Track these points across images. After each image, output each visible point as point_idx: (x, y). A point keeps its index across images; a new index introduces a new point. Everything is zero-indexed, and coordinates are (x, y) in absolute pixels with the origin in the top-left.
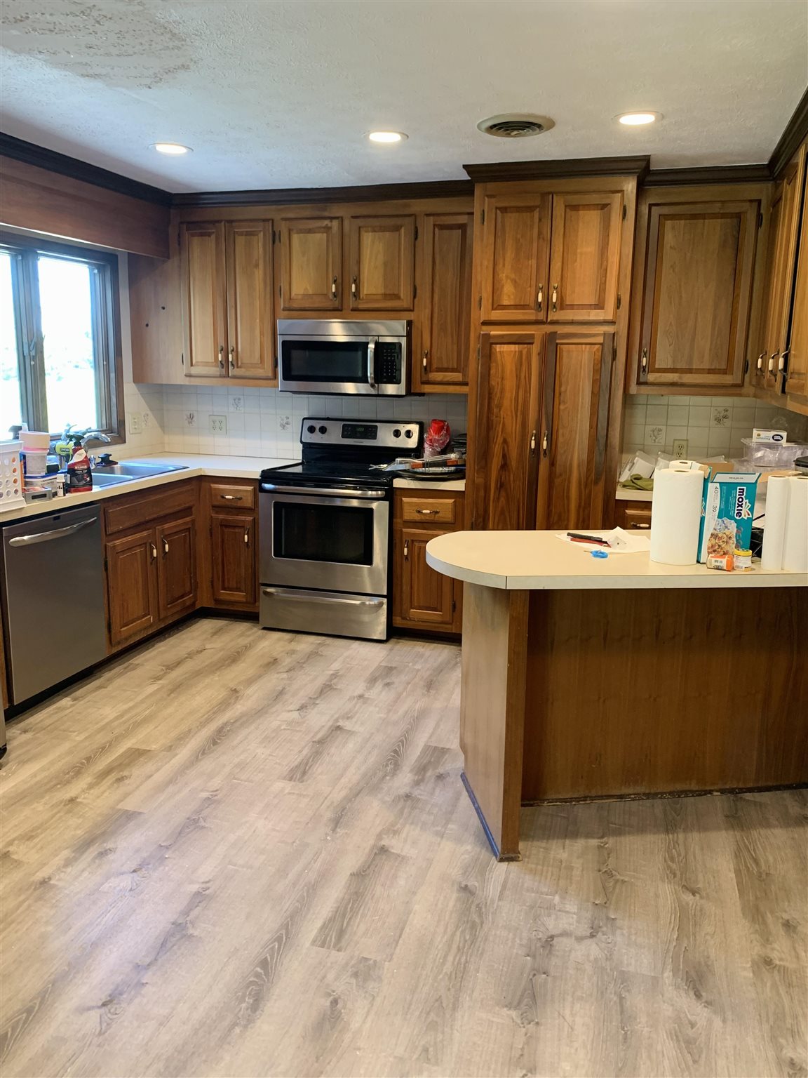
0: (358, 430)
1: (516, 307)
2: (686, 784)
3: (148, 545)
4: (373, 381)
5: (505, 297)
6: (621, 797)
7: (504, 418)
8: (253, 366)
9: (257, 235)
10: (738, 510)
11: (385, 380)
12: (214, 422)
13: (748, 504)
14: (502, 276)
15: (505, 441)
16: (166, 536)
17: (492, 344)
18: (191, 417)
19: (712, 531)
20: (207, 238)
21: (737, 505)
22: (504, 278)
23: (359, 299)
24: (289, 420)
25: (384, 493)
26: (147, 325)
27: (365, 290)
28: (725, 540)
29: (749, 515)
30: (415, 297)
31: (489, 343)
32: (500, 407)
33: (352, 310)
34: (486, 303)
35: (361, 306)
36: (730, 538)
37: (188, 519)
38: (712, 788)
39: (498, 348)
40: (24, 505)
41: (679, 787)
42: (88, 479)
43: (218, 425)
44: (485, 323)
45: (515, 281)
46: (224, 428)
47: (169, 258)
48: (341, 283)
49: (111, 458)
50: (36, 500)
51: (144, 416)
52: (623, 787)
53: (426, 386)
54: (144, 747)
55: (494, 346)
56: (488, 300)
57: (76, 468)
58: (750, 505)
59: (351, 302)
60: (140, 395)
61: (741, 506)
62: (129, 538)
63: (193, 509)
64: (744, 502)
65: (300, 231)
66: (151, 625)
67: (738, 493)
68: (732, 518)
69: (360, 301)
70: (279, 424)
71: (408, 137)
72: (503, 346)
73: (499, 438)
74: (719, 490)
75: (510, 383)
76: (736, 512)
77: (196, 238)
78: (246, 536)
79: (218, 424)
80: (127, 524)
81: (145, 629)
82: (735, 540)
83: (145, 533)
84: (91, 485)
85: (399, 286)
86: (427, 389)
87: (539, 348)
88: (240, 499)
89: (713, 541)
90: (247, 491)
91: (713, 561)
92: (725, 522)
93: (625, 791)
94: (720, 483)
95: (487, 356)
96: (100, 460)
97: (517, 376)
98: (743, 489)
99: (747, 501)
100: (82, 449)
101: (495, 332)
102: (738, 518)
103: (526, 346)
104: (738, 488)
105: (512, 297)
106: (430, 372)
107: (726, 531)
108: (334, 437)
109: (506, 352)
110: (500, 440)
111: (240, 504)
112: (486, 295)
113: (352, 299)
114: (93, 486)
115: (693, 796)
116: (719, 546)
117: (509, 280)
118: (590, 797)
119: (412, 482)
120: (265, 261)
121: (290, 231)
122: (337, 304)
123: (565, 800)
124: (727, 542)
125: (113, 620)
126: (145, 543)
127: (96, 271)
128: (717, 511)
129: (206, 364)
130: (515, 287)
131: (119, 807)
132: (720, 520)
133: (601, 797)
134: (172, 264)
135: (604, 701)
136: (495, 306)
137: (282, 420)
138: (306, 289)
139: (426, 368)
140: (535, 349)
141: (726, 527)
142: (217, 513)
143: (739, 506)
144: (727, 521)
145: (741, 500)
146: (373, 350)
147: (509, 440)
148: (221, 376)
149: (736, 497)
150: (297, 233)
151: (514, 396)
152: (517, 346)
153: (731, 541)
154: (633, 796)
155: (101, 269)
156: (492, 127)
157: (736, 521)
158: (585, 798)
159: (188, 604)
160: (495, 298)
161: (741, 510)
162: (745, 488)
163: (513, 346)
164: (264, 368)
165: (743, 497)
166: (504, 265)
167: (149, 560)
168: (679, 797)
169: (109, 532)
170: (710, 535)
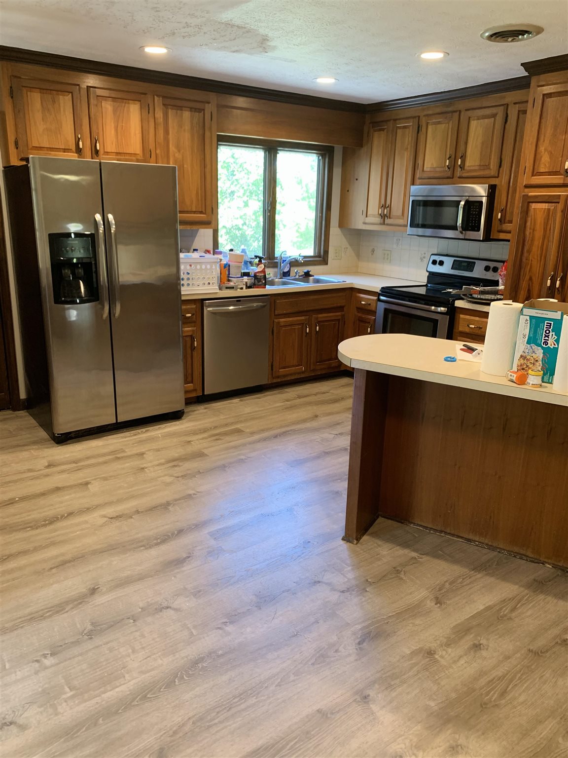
0: (463, 264)
1: (550, 173)
2: (524, 550)
3: (304, 325)
4: (461, 230)
5: (542, 166)
6: (469, 540)
7: (531, 261)
8: (398, 217)
9: (409, 128)
10: (544, 339)
11: (470, 228)
12: (384, 254)
13: (554, 336)
14: (542, 149)
15: (531, 279)
16: (319, 321)
17: (529, 202)
18: (373, 251)
19: (521, 353)
20: (382, 132)
21: (544, 336)
22: (543, 151)
23: (464, 169)
24: (425, 255)
25: (446, 309)
26: (348, 191)
27: (468, 163)
28: (532, 362)
29: (555, 345)
30: (500, 166)
31: (528, 201)
32: (529, 252)
33: (459, 178)
34: (529, 170)
35: (465, 175)
36: (537, 361)
37: (339, 313)
38: (547, 561)
39: (533, 206)
40: (218, 291)
41: (516, 549)
42: (264, 282)
43: (387, 258)
44: (526, 187)
45: (551, 153)
46: (389, 258)
47: (362, 147)
48: (453, 159)
49: (310, 273)
50: (228, 290)
51: (344, 249)
52: (471, 534)
53: (501, 234)
54: (242, 429)
55: (531, 204)
56: (530, 169)
57: (257, 274)
58: (556, 337)
59: (458, 172)
60: (342, 235)
61: (548, 337)
62: (291, 319)
63: (345, 308)
64: (551, 334)
65: (435, 123)
66: (303, 372)
67: (545, 326)
68: (540, 345)
69: (464, 171)
70: (419, 258)
71: (448, 54)
72: (537, 204)
73: (527, 276)
74: (529, 322)
75: (539, 234)
76: (543, 341)
77: (376, 133)
78: (369, 329)
79: (386, 256)
80: (288, 311)
81: (299, 373)
82: (541, 363)
83: (303, 318)
84: (265, 285)
85: (490, 159)
86: (502, 236)
87: (562, 208)
88: (370, 304)
89: (522, 361)
90: (373, 300)
91: (509, 375)
92: (533, 348)
93: (471, 537)
94: (530, 317)
95: (526, 212)
96: (304, 273)
97: (544, 229)
98: (551, 324)
99: (554, 333)
100: (262, 264)
101: (533, 193)
102: (544, 346)
103: (554, 204)
104: (546, 322)
105: (547, 165)
106: (504, 223)
107: (533, 355)
108: (446, 269)
109: (538, 208)
110: (527, 277)
111: (369, 308)
112: (529, 164)
113: (459, 169)
114: (267, 286)
115: (527, 560)
116: (527, 366)
117: (546, 153)
118: (445, 532)
119: (467, 303)
120: (411, 146)
121: (427, 124)
122: (449, 174)
123: (426, 528)
124: (534, 364)
125: (274, 364)
126: (303, 324)
127: (320, 158)
128: (527, 338)
129: (374, 216)
130: (551, 158)
131: (203, 450)
132: (529, 346)
133: (453, 535)
134: (364, 150)
135: (459, 468)
136: (535, 173)
137: (422, 255)
138: (432, 164)
139: (500, 220)
140: (560, 206)
141: (534, 352)
142: (358, 312)
143: (546, 336)
144: (534, 347)
145: (548, 332)
146: (463, 207)
147: (534, 278)
148: (381, 224)
149: (543, 329)
150: (432, 125)
151: (540, 245)
152: (547, 204)
153: (537, 364)
154: (477, 543)
155: (323, 156)
156: (491, 36)
157: (542, 348)
158: (441, 532)
159: (333, 365)
160: (536, 167)
161: (548, 340)
162: (552, 323)
163: (544, 204)
164: (403, 219)
165: (550, 330)
166: (544, 141)
167: (304, 334)
168: (515, 556)
169: (276, 314)
170: (519, 356)
